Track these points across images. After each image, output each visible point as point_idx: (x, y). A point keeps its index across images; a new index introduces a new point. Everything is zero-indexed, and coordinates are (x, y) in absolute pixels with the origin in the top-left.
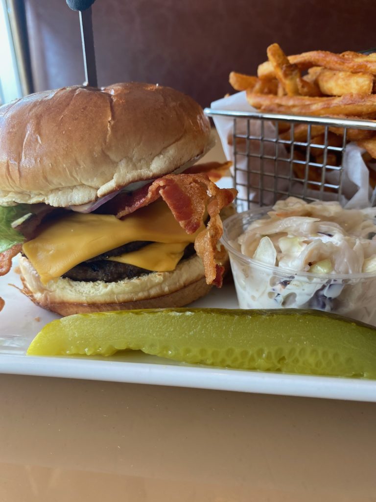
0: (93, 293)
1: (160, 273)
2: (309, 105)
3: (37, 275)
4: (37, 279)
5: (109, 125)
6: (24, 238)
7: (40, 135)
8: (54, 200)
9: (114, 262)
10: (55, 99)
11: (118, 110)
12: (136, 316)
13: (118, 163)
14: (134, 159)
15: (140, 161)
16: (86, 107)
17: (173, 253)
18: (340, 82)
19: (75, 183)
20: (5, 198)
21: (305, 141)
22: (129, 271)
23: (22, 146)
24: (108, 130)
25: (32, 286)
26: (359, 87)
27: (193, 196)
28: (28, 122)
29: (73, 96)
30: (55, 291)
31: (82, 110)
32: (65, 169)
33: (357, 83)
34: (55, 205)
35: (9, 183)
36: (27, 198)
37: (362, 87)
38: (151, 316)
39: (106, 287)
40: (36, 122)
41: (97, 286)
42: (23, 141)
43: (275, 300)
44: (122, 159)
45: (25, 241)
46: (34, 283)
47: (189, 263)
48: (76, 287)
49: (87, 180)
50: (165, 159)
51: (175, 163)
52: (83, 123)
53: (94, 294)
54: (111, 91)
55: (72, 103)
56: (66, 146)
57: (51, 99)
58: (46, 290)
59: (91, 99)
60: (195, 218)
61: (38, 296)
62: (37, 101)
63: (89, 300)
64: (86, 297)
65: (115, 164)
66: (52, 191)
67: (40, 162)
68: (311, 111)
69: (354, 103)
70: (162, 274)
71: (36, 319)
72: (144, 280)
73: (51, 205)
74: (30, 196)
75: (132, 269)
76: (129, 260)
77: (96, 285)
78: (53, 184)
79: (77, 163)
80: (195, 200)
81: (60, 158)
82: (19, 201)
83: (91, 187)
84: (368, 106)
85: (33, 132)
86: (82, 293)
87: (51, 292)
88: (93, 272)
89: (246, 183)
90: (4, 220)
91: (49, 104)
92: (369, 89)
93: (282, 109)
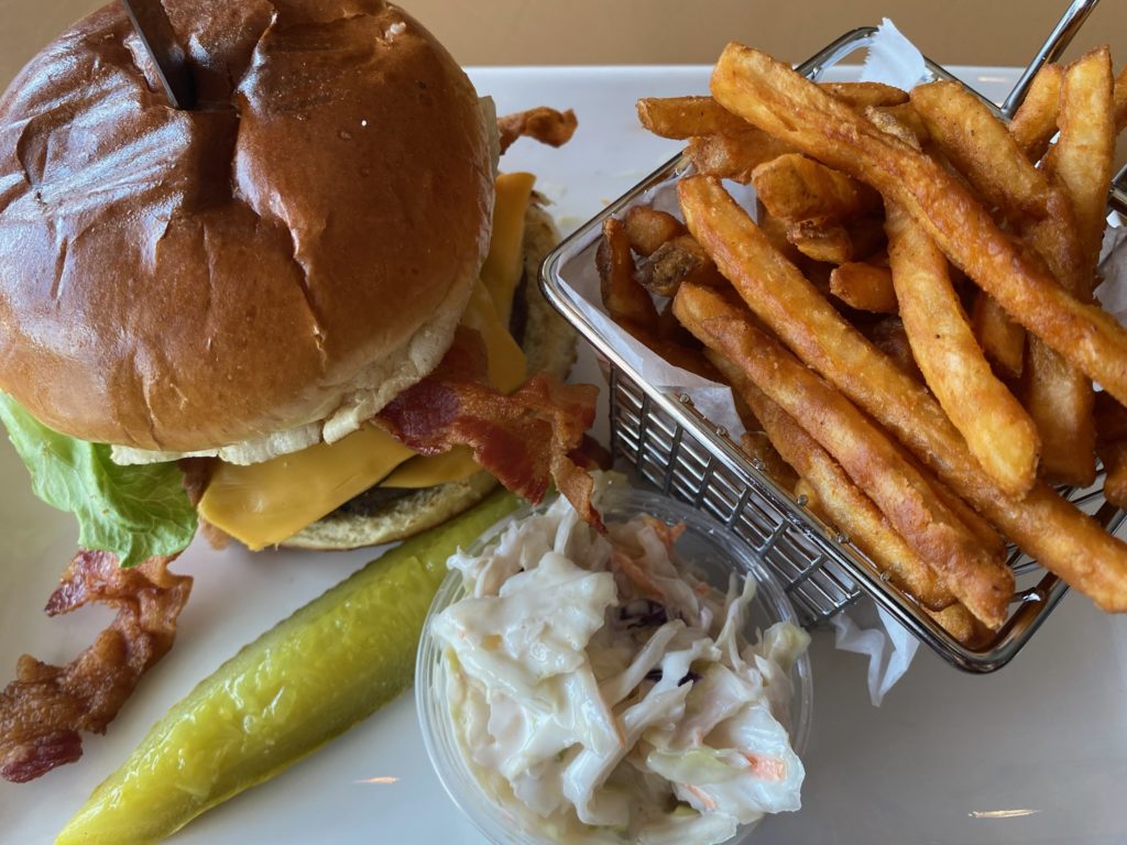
5: (318, 344)
7: (177, 384)
8: (239, 456)
11: (325, 300)
16: (254, 308)
23: (144, 403)
24: (318, 352)
34: (245, 463)
40: (153, 354)
41: (360, 526)
42: (142, 393)
50: (435, 335)
52: (262, 351)
55: (214, 297)
56: (244, 400)
73: (235, 463)
77: (356, 525)
81: (239, 421)
85: (157, 376)
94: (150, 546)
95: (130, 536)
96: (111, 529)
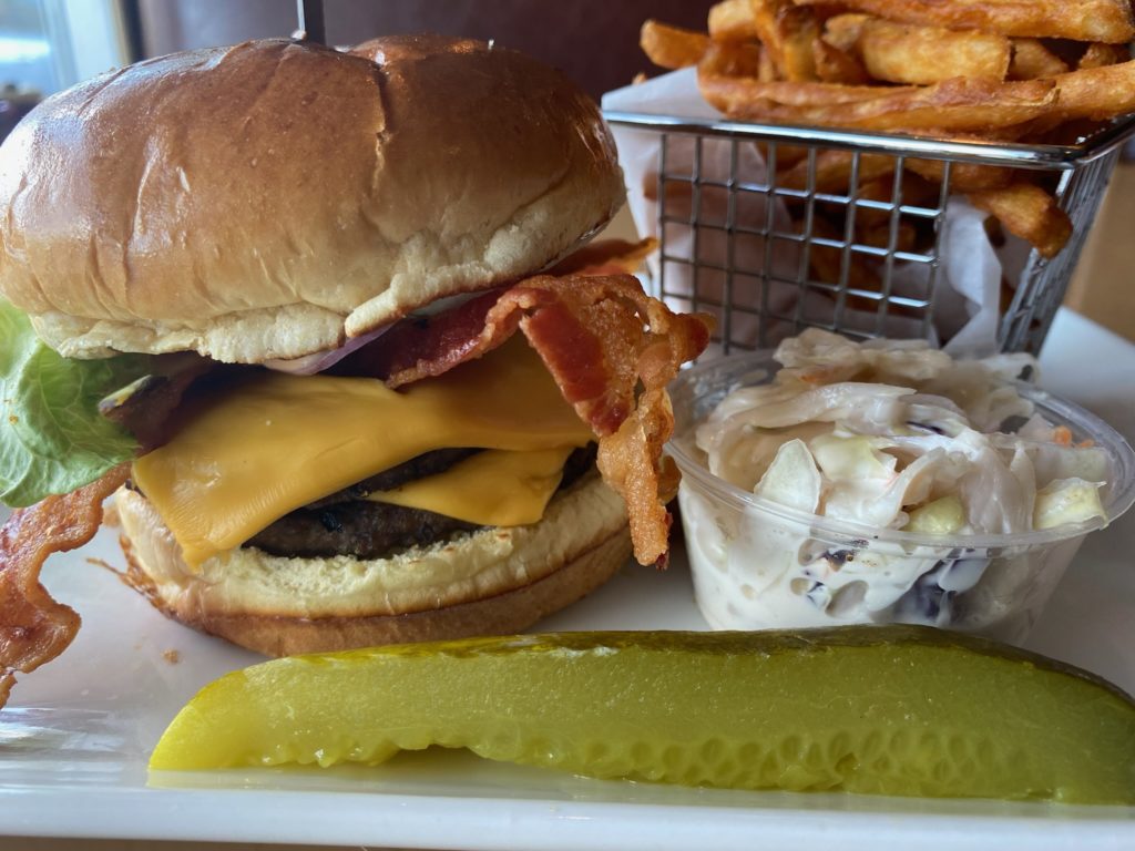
0: (326, 589)
1: (503, 532)
2: (847, 104)
3: (169, 539)
4: (172, 550)
5: (378, 145)
6: (135, 446)
7: (186, 167)
8: (223, 345)
9: (383, 504)
10: (224, 70)
11: (402, 104)
12: (458, 661)
13: (399, 245)
14: (442, 235)
15: (458, 240)
16: (315, 94)
17: (536, 478)
18: (924, 51)
19: (283, 300)
20: (83, 337)
21: (845, 193)
22: (422, 527)
23: (136, 197)
24: (375, 156)
25: (155, 567)
26: (975, 64)
27: (606, 334)
28: (152, 132)
29: (277, 64)
30: (219, 583)
31: (304, 103)
32: (258, 261)
33: (970, 55)
34: (227, 357)
35: (97, 298)
36: (147, 338)
37: (982, 63)
38: (500, 660)
39: (362, 571)
40: (174, 131)
41: (337, 569)
42: (138, 183)
43: (810, 597)
44: (413, 236)
45: (140, 453)
46: (160, 558)
47: (577, 500)
48: (279, 573)
49: (317, 291)
50: (524, 237)
51: (549, 246)
52: (307, 137)
53: (328, 594)
54: (375, 54)
55: (274, 82)
56: (260, 198)
57: (214, 71)
58: (194, 578)
59: (327, 74)
60: (615, 394)
61: (172, 592)
62: (175, 76)
63: (316, 608)
64: (308, 600)
65: (392, 249)
66: (216, 320)
67: (186, 241)
68: (856, 120)
69: (970, 102)
70: (509, 532)
71: (167, 655)
72: (464, 552)
73: (215, 357)
74: (155, 333)
75: (429, 521)
76: (424, 499)
77: (334, 568)
78: (223, 301)
79: (292, 247)
80: (612, 344)
81: (243, 233)
82: (124, 347)
83: (325, 309)
84: (1006, 108)
85: (165, 159)
86: (296, 590)
87: (208, 584)
88: (325, 531)
89: (690, 293)
90: (79, 396)
91: (210, 85)
92: (1000, 70)
93: (782, 114)
94: (50, 479)
95: (31, 457)
96: (13, 449)
